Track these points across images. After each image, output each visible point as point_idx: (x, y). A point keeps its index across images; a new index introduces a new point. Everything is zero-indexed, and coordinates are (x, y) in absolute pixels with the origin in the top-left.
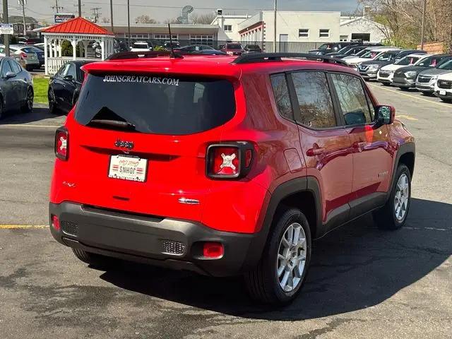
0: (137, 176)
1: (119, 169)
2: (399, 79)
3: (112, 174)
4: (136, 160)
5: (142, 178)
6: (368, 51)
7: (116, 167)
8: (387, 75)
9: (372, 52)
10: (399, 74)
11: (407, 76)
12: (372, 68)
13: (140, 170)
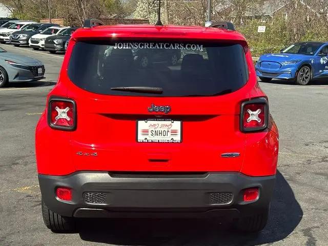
0: (172, 137)
1: (150, 133)
2: (50, 45)
3: (141, 138)
4: (168, 123)
5: (177, 138)
6: (13, 23)
7: (145, 132)
8: (37, 42)
9: (17, 25)
10: (49, 41)
11: (56, 43)
12: (22, 37)
13: (174, 132)
